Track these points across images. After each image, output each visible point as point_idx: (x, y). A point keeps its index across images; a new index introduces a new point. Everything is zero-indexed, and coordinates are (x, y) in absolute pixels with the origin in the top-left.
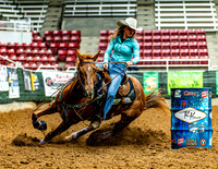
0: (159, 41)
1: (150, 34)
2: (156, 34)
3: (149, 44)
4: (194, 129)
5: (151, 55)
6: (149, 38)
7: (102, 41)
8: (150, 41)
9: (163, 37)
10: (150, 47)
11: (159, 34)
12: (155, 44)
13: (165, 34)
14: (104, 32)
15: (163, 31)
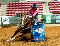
0: (27, 6)
1: (24, 4)
2: (25, 4)
3: (23, 7)
4: (41, 35)
5: (24, 10)
6: (23, 5)
7: (8, 6)
8: (24, 6)
9: (28, 5)
10: (24, 8)
11: (27, 3)
12: (25, 7)
13: (28, 3)
14: (8, 3)
15: (28, 2)
